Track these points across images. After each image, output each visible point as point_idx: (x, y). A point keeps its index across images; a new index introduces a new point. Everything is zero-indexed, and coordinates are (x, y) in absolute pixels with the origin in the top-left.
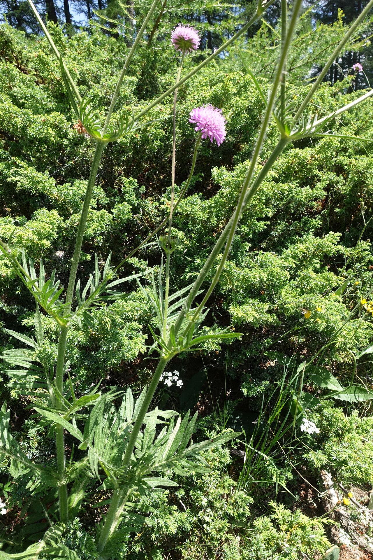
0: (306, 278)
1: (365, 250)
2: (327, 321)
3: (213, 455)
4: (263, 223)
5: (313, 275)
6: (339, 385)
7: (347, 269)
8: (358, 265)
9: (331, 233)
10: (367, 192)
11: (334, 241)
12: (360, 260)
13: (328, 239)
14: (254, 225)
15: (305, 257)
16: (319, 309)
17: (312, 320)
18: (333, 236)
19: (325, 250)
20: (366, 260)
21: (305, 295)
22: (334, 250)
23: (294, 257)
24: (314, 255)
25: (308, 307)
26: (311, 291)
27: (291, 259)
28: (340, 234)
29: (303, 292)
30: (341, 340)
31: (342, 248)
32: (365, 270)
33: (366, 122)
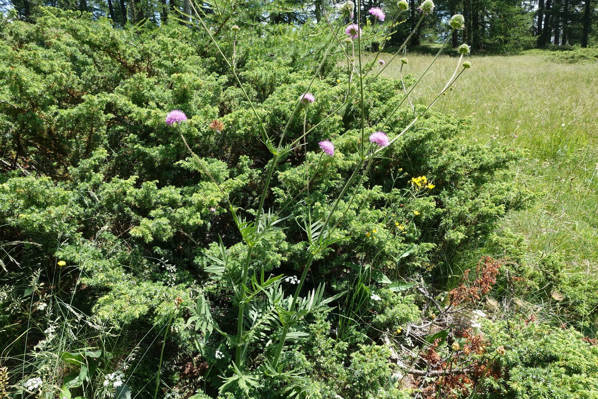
0: (365, 214)
1: (397, 194)
2: (379, 239)
3: (321, 326)
4: (334, 181)
5: (369, 212)
6: (389, 280)
7: (387, 208)
8: (393, 204)
9: (376, 186)
10: (395, 155)
11: (378, 191)
12: (395, 201)
13: (374, 190)
14: (328, 183)
15: (362, 202)
16: (374, 231)
17: (370, 238)
18: (377, 188)
19: (374, 197)
20: (399, 201)
21: (366, 224)
22: (379, 196)
23: (357, 202)
24: (367, 200)
25: (369, 230)
26: (368, 221)
27: (355, 204)
28: (381, 186)
29: (364, 223)
30: (387, 247)
31: (382, 194)
32: (398, 207)
33: (390, 106)
